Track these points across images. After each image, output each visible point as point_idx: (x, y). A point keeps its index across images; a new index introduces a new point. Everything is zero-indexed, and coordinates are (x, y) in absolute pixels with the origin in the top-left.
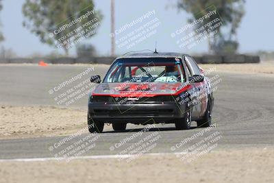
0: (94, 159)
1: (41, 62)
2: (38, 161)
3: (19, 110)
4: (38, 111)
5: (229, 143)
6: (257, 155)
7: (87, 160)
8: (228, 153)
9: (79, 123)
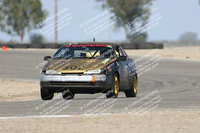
0: (42, 118)
1: (4, 47)
4: (1, 83)
6: (161, 115)
7: (37, 119)
9: (31, 92)
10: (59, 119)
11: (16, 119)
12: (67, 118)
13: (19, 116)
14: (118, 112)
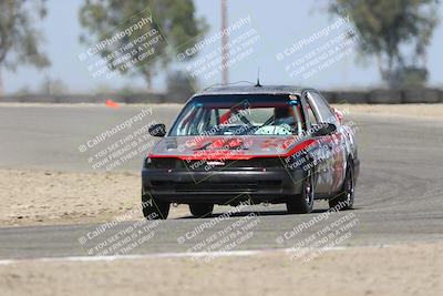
1: (110, 101)
2: (102, 261)
3: (73, 177)
4: (103, 181)
5: (412, 232)
7: (183, 260)
8: (411, 249)
10: (230, 260)
11: (136, 260)
12: (248, 256)
13: (142, 253)
14: (361, 245)
